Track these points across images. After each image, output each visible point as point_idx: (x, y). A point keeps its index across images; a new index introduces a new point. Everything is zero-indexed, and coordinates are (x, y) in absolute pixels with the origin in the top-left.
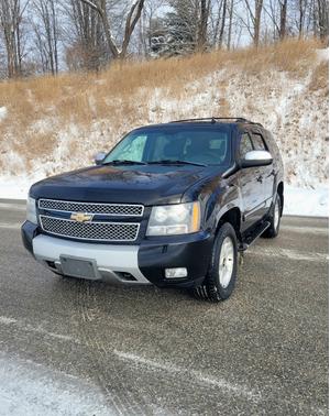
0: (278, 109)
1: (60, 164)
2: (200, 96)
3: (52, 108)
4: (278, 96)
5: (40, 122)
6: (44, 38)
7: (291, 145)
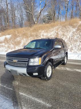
0: (70, 35)
1: (21, 47)
2: (52, 32)
3: (21, 35)
4: (70, 32)
5: (18, 38)
6: (20, 20)
7: (72, 43)
